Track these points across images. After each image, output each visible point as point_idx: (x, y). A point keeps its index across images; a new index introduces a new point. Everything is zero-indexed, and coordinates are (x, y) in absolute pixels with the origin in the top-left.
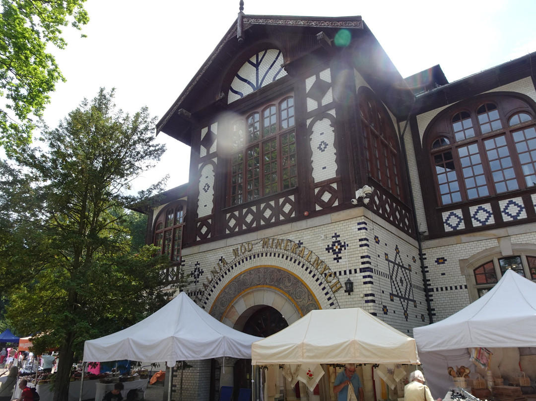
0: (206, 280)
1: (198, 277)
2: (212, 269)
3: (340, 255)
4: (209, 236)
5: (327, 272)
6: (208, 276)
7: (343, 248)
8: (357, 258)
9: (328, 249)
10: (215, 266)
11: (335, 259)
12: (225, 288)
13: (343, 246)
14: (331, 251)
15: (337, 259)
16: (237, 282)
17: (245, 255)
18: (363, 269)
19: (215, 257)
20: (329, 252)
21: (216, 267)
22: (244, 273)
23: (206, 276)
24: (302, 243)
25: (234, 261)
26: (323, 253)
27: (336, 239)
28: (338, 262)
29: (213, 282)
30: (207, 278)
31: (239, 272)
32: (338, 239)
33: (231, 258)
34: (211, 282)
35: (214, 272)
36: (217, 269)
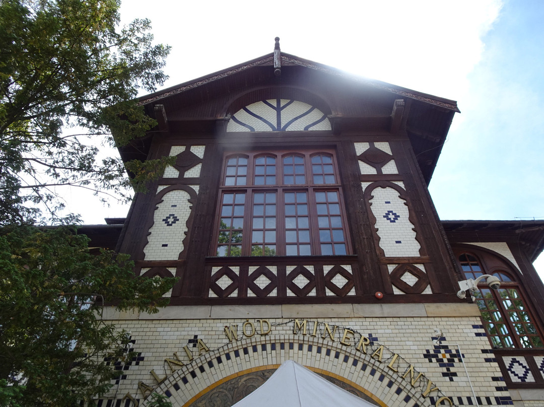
0: (148, 377)
1: (127, 368)
2: (169, 356)
3: (452, 370)
4: (168, 295)
5: (434, 394)
6: (155, 368)
7: (456, 360)
8: (486, 379)
9: (428, 356)
10: (176, 350)
11: (444, 375)
12: (199, 398)
13: (454, 356)
14: (434, 360)
15: (451, 375)
16: (229, 390)
17: (253, 340)
18: (502, 398)
19: (178, 333)
20: (430, 361)
21: (178, 354)
22: (248, 374)
23: (151, 368)
24: (376, 339)
25: (226, 348)
26: (420, 360)
27: (440, 343)
28: (451, 380)
29: (167, 382)
30: (152, 373)
31: (237, 371)
32: (444, 343)
33: (220, 341)
34: (163, 381)
35: (173, 363)
36: (181, 358)
